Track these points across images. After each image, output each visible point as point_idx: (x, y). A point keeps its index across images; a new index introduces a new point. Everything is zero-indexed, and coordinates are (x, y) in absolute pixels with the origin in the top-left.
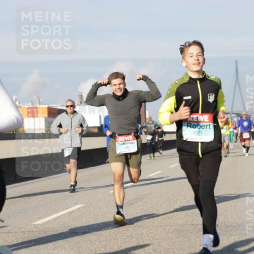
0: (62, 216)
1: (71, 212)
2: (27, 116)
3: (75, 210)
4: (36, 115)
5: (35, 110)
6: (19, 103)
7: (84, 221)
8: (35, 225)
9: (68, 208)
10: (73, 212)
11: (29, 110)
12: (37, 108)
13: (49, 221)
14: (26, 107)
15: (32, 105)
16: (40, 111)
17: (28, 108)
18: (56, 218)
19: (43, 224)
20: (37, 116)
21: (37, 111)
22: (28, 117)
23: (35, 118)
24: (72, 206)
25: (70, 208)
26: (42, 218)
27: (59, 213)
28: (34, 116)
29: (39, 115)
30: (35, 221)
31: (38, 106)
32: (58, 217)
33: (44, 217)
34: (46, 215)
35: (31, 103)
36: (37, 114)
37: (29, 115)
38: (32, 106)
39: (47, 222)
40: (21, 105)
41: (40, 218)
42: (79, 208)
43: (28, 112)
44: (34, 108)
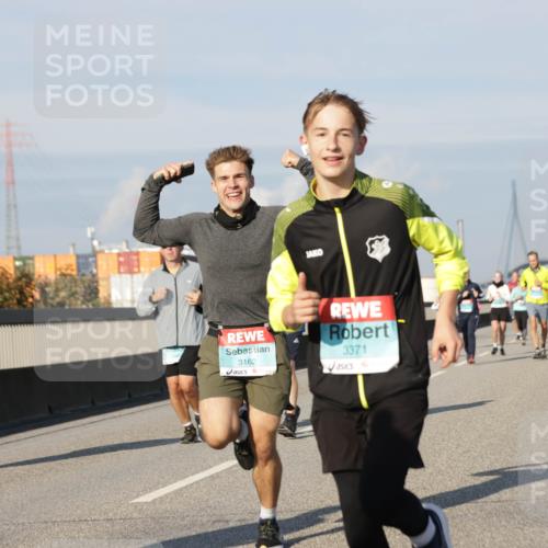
0: (195, 486)
1: (212, 477)
2: (116, 270)
3: (221, 472)
4: (136, 270)
5: (135, 258)
6: (100, 243)
7: (241, 497)
8: (136, 505)
9: (206, 469)
10: (217, 475)
11: (122, 259)
12: (137, 254)
13: (166, 496)
14: (115, 251)
15: (128, 247)
16: (144, 260)
17: (119, 255)
18: (181, 489)
19: (154, 501)
20: (139, 271)
21: (138, 260)
22: (119, 272)
23: (135, 276)
24: (216, 464)
25: (211, 467)
26: (151, 490)
27: (187, 479)
28: (131, 272)
29: (142, 269)
30: (137, 496)
31: (140, 250)
32: (186, 487)
33: (156, 487)
34: (158, 483)
35: (124, 244)
36: (139, 267)
37: (122, 270)
38: (127, 250)
39: (161, 499)
40: (102, 247)
41: (146, 491)
42: (231, 468)
43: (120, 263)
44: (131, 253)
